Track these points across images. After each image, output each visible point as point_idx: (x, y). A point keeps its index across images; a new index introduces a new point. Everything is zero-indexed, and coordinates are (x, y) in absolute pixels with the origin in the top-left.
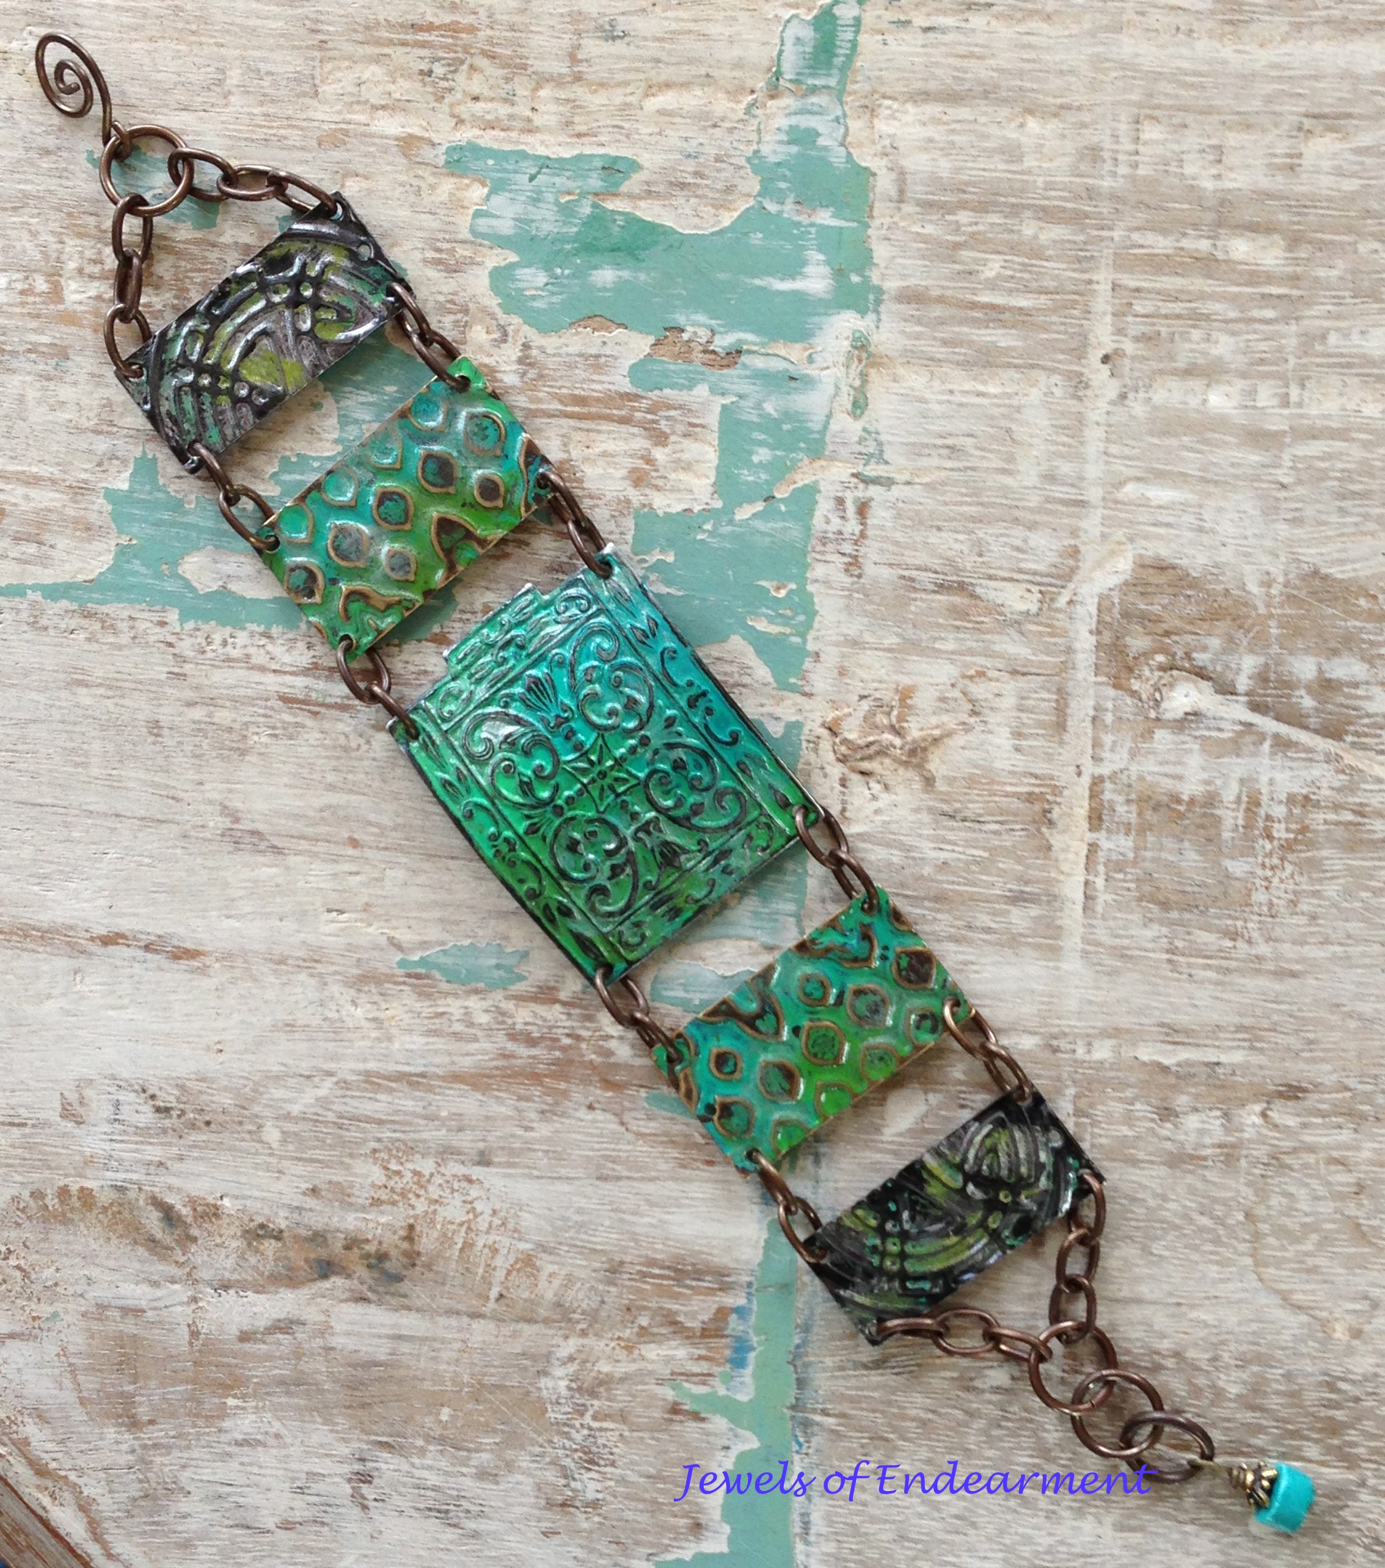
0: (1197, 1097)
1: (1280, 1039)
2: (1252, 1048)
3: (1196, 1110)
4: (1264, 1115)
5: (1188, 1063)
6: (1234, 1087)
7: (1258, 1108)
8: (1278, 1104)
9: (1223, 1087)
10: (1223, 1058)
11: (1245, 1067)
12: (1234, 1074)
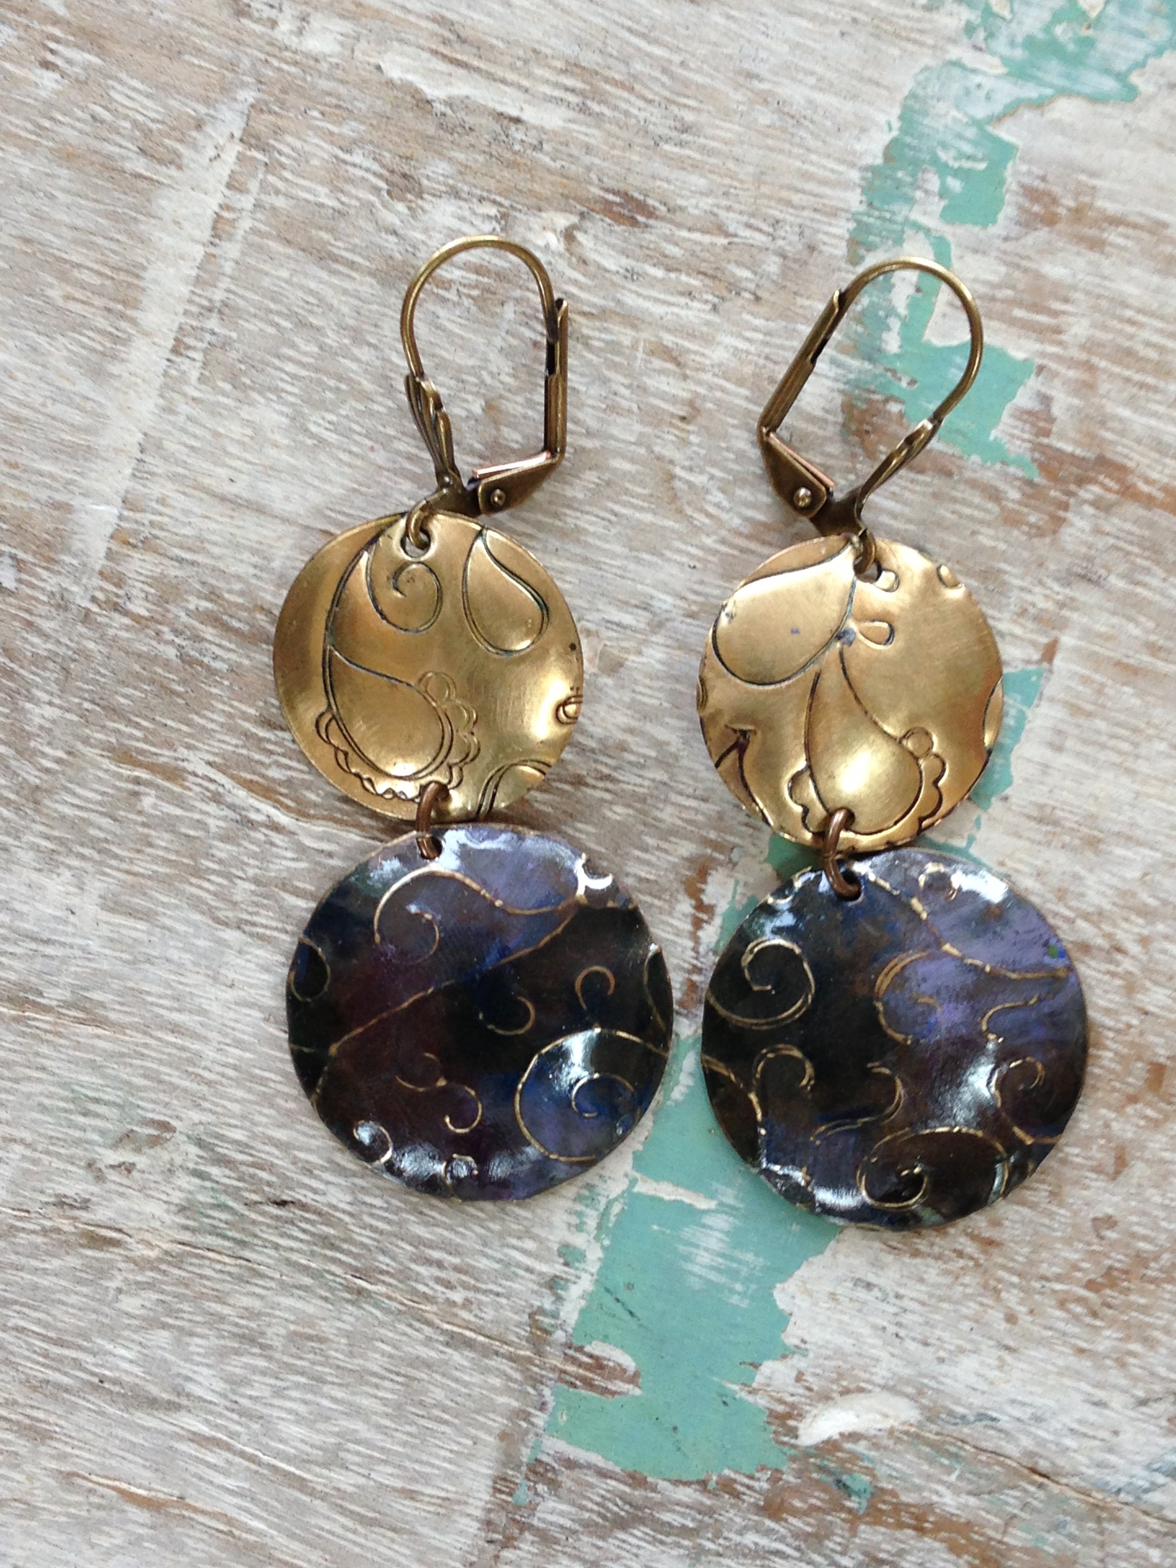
0: (464, 170)
1: (637, 109)
2: (583, 109)
3: (456, 194)
4: (569, 236)
5: (465, 104)
6: (531, 170)
7: (563, 221)
8: (599, 224)
9: (512, 165)
10: (529, 115)
11: (564, 140)
12: (538, 147)
